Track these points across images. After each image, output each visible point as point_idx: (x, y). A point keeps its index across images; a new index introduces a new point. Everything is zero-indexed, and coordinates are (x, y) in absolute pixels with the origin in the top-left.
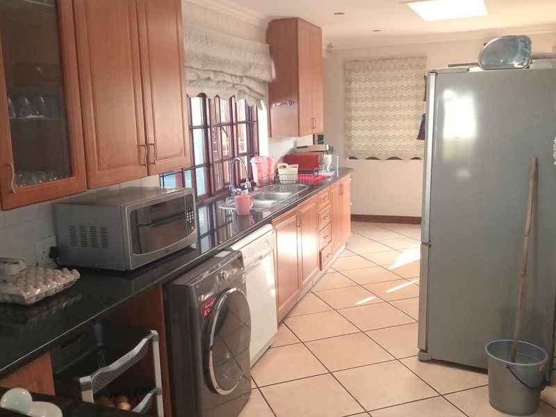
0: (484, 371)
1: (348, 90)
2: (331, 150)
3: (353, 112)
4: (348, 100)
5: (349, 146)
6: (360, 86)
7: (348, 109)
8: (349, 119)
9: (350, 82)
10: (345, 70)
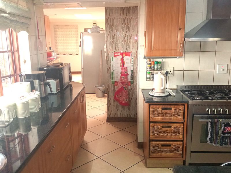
0: (95, 93)
1: (56, 34)
2: (54, 52)
3: (58, 41)
4: (56, 37)
5: (57, 51)
6: (59, 33)
7: (56, 40)
8: (56, 43)
9: (56, 32)
10: (54, 28)
